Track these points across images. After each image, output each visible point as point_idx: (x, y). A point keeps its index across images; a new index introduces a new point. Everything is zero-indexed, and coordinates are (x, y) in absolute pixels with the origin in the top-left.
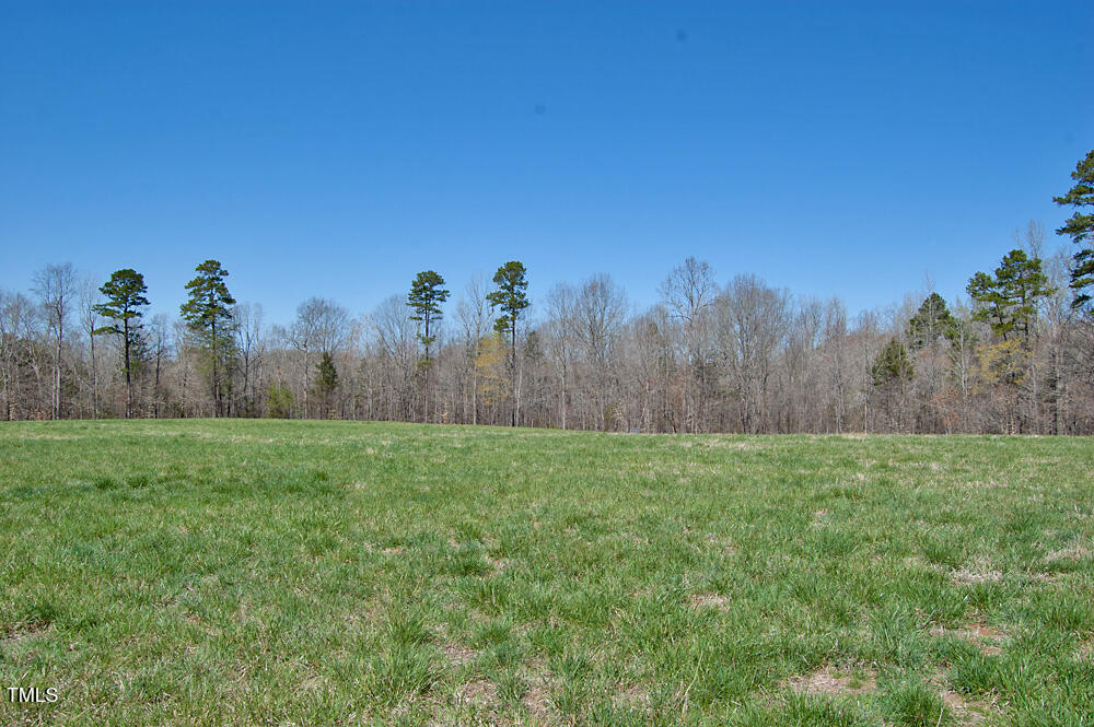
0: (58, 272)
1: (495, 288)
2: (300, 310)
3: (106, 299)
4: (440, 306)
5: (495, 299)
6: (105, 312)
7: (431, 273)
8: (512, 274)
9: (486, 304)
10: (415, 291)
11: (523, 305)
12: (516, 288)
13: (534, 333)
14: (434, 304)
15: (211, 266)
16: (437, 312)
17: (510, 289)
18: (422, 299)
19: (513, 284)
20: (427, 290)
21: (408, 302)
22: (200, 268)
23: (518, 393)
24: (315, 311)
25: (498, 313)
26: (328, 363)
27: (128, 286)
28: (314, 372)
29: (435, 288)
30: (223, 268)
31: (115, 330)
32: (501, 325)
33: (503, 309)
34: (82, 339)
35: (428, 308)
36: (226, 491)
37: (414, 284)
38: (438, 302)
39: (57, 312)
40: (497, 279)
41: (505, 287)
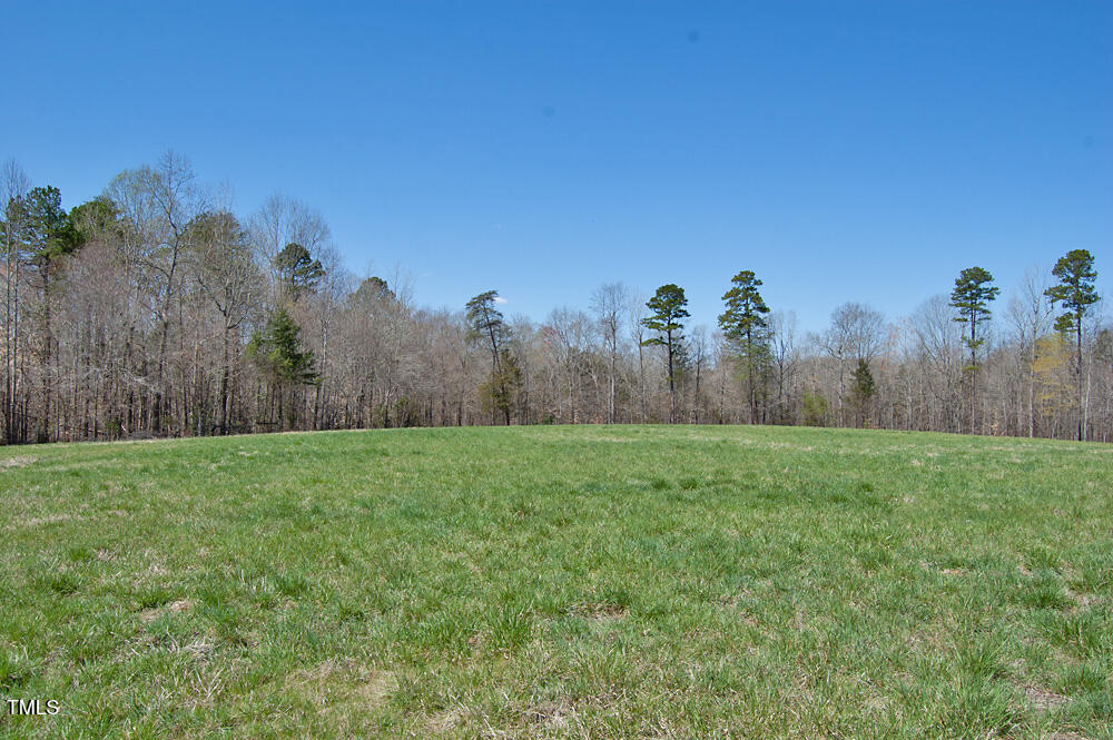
0: (610, 290)
1: (1055, 282)
2: (834, 316)
3: (652, 314)
4: (988, 305)
5: (1055, 294)
6: (652, 325)
7: (976, 269)
8: (1077, 264)
9: (1044, 301)
10: (958, 291)
11: (1091, 299)
12: (1081, 281)
13: (1105, 332)
14: (981, 303)
15: (745, 277)
16: (984, 312)
17: (1074, 281)
18: (967, 298)
19: (1077, 276)
20: (972, 289)
21: (951, 302)
22: (735, 280)
23: (1085, 402)
24: (850, 316)
25: (1059, 309)
26: (863, 369)
27: (671, 300)
28: (849, 379)
29: (982, 286)
30: (757, 278)
31: (660, 341)
32: (1063, 324)
33: (1065, 306)
34: (632, 351)
35: (974, 307)
36: (773, 497)
37: (958, 283)
38: (986, 301)
39: (611, 327)
40: (1057, 271)
41: (1068, 280)
